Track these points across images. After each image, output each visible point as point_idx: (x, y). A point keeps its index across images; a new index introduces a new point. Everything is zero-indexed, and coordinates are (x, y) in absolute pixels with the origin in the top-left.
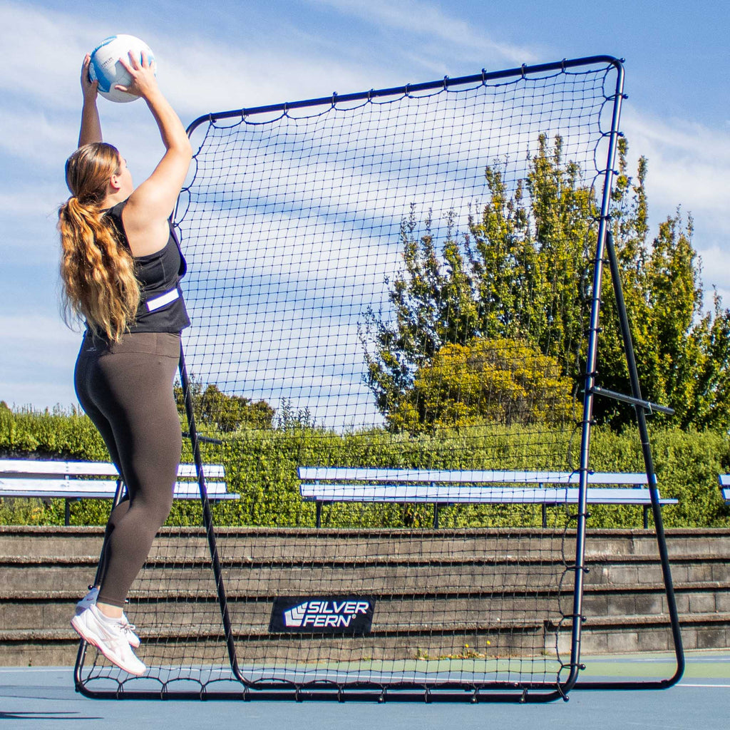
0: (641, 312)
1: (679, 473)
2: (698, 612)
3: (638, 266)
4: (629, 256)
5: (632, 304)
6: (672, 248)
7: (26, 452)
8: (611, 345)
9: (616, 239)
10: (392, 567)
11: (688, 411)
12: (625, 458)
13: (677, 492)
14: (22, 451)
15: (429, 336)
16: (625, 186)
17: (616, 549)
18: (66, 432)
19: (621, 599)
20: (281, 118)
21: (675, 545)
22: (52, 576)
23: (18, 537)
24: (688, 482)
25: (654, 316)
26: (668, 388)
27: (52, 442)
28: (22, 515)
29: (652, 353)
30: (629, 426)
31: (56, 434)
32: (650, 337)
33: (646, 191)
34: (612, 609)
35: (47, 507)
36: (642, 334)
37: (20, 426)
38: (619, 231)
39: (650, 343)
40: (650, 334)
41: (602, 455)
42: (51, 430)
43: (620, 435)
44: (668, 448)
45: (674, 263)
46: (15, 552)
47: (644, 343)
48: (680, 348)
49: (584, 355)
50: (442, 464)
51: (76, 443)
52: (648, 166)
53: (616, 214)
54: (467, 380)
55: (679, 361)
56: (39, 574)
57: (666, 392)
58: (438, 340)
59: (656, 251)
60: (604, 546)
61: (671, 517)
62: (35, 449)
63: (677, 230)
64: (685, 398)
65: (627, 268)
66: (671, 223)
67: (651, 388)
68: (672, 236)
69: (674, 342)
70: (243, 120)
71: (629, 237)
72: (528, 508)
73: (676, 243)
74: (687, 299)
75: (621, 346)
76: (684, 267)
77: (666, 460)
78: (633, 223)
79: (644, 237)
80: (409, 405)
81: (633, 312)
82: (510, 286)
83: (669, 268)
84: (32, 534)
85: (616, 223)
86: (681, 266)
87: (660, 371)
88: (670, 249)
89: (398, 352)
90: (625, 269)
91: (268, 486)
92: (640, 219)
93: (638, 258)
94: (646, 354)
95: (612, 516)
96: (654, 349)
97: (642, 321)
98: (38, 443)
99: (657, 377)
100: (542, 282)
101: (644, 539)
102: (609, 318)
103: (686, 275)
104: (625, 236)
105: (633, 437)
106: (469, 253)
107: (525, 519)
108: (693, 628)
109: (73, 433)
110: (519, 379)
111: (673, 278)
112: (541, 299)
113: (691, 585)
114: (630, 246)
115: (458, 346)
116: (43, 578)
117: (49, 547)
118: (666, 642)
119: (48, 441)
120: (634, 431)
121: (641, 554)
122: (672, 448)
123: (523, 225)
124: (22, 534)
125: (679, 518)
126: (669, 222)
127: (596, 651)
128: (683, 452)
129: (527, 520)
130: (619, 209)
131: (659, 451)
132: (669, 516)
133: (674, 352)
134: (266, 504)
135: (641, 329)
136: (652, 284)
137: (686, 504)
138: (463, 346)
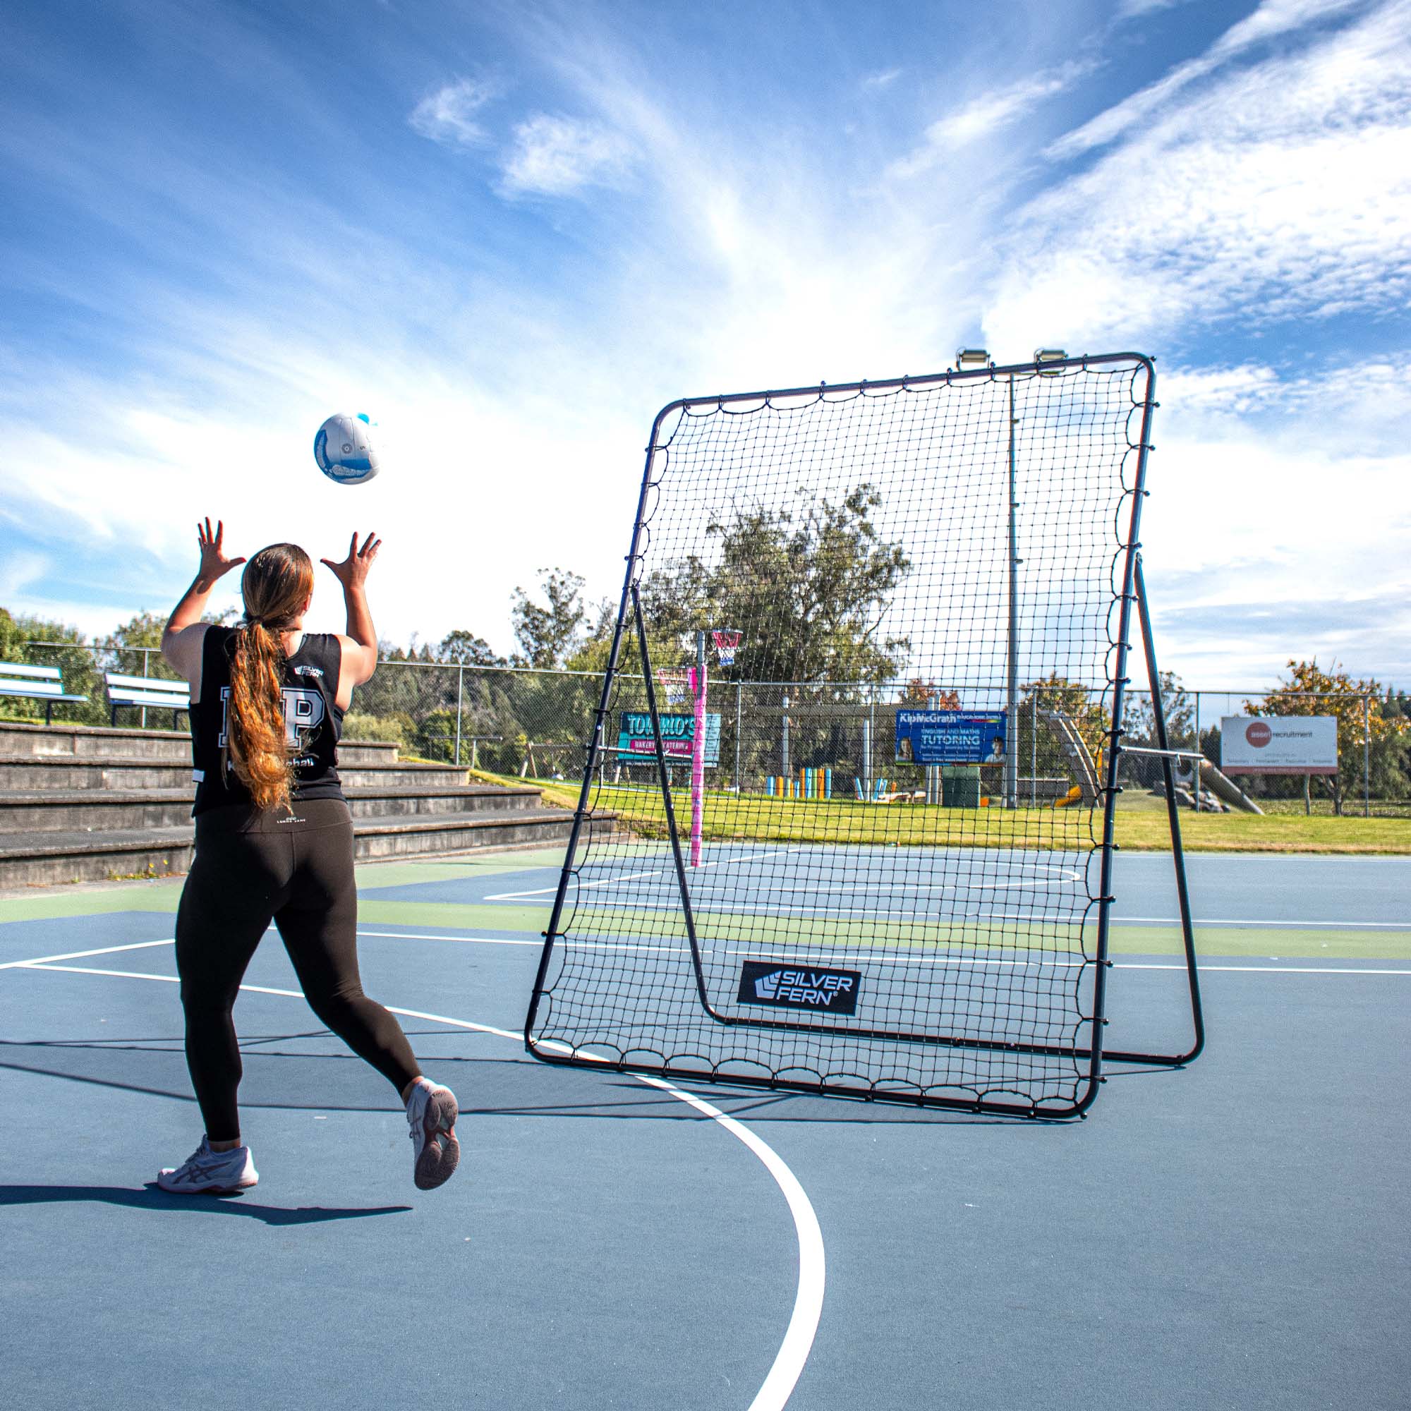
20: (762, 408)
70: (720, 408)
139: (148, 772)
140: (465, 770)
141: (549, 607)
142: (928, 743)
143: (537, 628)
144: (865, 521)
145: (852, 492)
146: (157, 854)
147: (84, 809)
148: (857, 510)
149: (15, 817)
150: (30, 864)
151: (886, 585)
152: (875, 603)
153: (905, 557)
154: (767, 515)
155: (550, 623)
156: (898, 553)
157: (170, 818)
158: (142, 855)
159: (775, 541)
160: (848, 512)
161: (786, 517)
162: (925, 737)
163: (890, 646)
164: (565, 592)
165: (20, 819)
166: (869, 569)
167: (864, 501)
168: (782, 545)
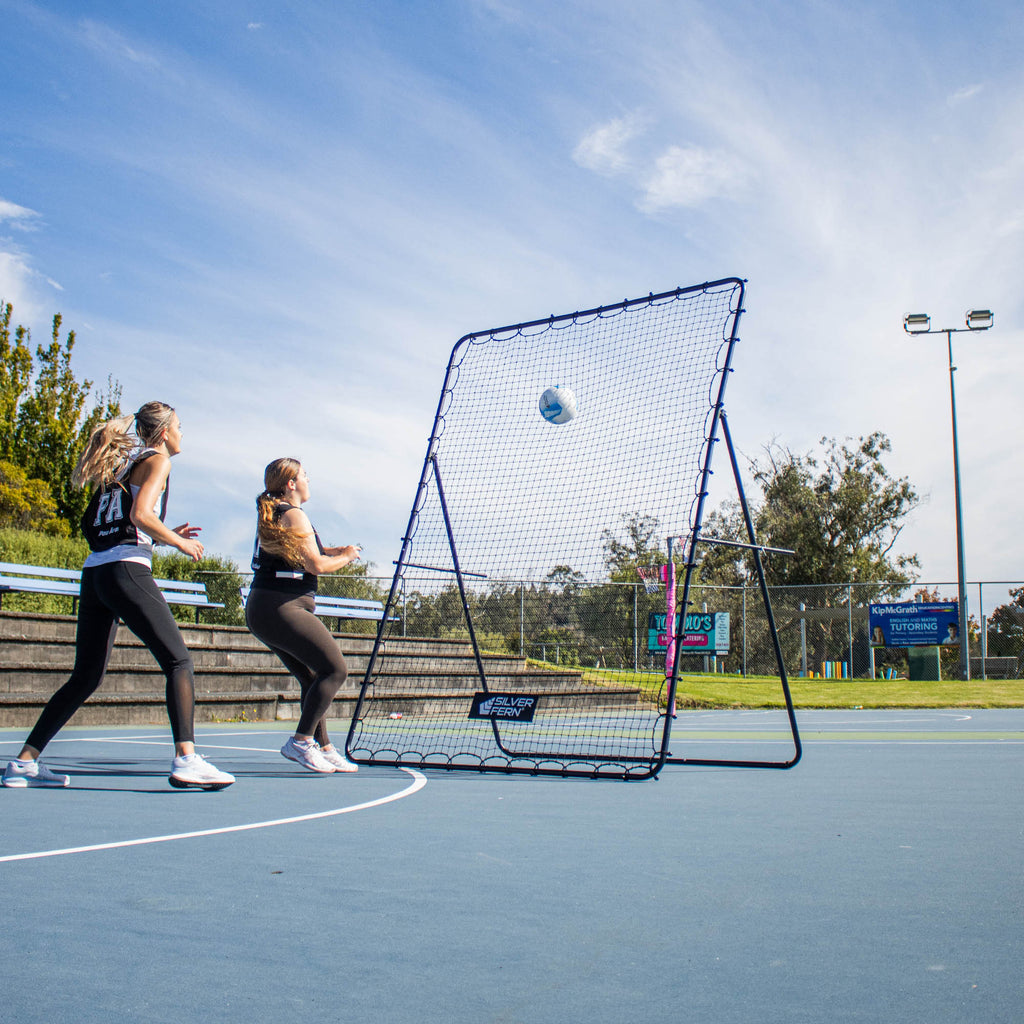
16: (55, 351)
33: (72, 358)
70: (491, 338)
139: (262, 655)
140: (523, 659)
141: (631, 544)
142: (895, 630)
143: (622, 561)
144: (876, 462)
145: (866, 440)
146: (249, 705)
147: (203, 676)
148: (870, 454)
149: (151, 681)
150: (152, 708)
151: (896, 514)
152: (888, 529)
153: (910, 490)
154: (796, 461)
155: (633, 557)
156: (905, 488)
157: (271, 686)
158: (238, 706)
159: (804, 481)
160: (864, 457)
161: (812, 462)
162: (893, 625)
163: (902, 564)
164: (644, 532)
165: (155, 682)
166: (881, 501)
167: (876, 448)
168: (811, 485)
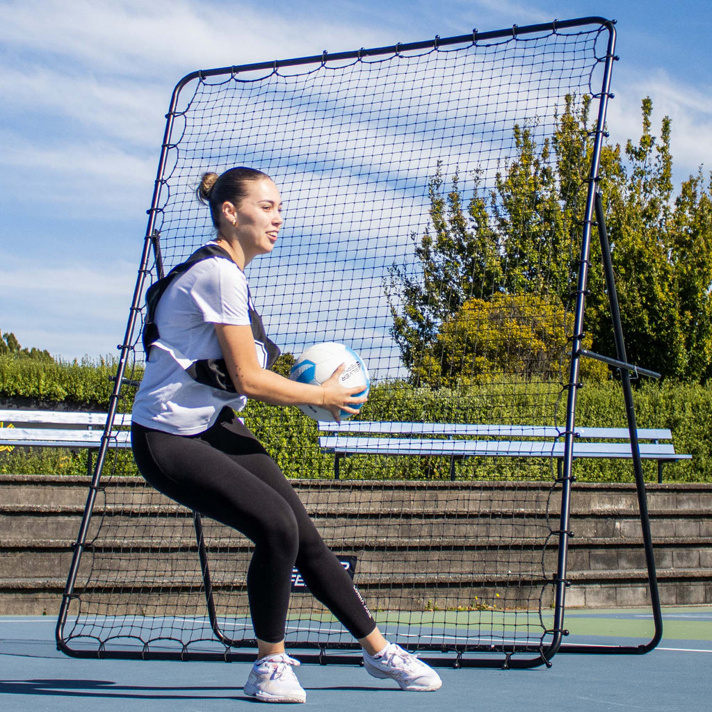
0: (662, 269)
1: (696, 428)
2: (708, 567)
3: (661, 224)
4: (651, 214)
5: (654, 261)
6: (694, 207)
7: (54, 402)
8: (632, 302)
9: (638, 197)
10: (407, 518)
11: (707, 366)
12: (643, 413)
13: (694, 446)
14: (51, 401)
15: (453, 291)
16: (648, 145)
17: (629, 503)
18: (94, 383)
19: (632, 553)
20: (271, 75)
21: (688, 499)
22: (72, 524)
23: (40, 486)
24: (705, 437)
25: (675, 274)
26: (688, 345)
27: (80, 393)
28: (50, 464)
29: (673, 310)
30: (648, 381)
31: (84, 385)
32: (671, 294)
33: (671, 151)
34: (623, 563)
35: (75, 456)
36: (663, 291)
37: (49, 376)
38: (642, 190)
39: (671, 300)
40: (670, 290)
41: (620, 409)
42: (79, 380)
43: (639, 390)
44: (686, 404)
45: (695, 221)
46: (37, 501)
47: (664, 299)
48: (699, 306)
49: (605, 311)
50: (462, 417)
51: (104, 393)
52: (672, 126)
53: (639, 173)
54: (489, 334)
55: (699, 318)
56: (58, 523)
57: (686, 348)
58: (462, 295)
59: (678, 210)
60: (618, 500)
61: (688, 471)
62: (64, 399)
63: (698, 189)
64: (705, 354)
65: (650, 226)
66: (693, 182)
67: (671, 343)
68: (694, 195)
69: (694, 299)
70: (232, 77)
71: (652, 196)
72: (547, 461)
73: (698, 202)
74: (708, 257)
75: (642, 303)
76: (705, 226)
77: (684, 416)
78: (656, 182)
79: (668, 196)
80: (432, 358)
81: (654, 269)
82: (534, 242)
83: (690, 226)
84: (53, 483)
85: (639, 182)
86: (702, 225)
87: (681, 328)
88: (691, 208)
89: (423, 307)
90: (648, 227)
91: (291, 437)
92: (663, 178)
93: (661, 216)
94: (667, 311)
95: (629, 470)
96: (674, 306)
97: (663, 278)
98: (66, 394)
99: (677, 333)
100: (565, 238)
101: (658, 493)
102: (630, 276)
103: (707, 234)
104: (648, 194)
105: (651, 392)
106: (496, 211)
107: (544, 472)
108: (702, 583)
109: (101, 383)
110: (540, 335)
111: (694, 236)
112: (564, 255)
113: (702, 540)
114: (653, 204)
115: (481, 301)
116: (62, 527)
117: (70, 496)
118: (675, 597)
119: (76, 391)
120: (652, 386)
121: (655, 509)
122: (690, 404)
123: (549, 183)
124: (44, 483)
125: (696, 472)
126: (692, 181)
127: (604, 604)
128: (700, 407)
129: (545, 473)
130: (642, 168)
131: (677, 406)
132: (686, 470)
133: (694, 309)
134: (289, 455)
135: (662, 286)
136: (674, 242)
137: (703, 458)
138: (486, 301)
